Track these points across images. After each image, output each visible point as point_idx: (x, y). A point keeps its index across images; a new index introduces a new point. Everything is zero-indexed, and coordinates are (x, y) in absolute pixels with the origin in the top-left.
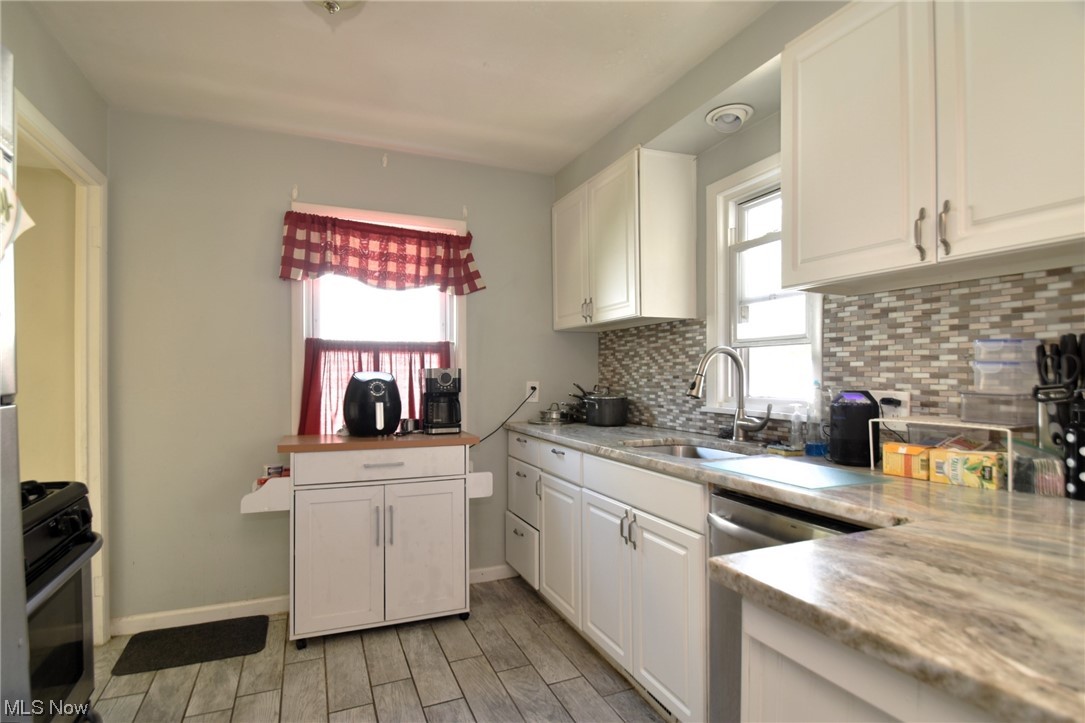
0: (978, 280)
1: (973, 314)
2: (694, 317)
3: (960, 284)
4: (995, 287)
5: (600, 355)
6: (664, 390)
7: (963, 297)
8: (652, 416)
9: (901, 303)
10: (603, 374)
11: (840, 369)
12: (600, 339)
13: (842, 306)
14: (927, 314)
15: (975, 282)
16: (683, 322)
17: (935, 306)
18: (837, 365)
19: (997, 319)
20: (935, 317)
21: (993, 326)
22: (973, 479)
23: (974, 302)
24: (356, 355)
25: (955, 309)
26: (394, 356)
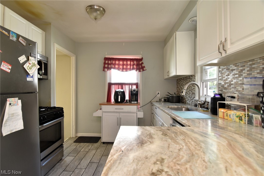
0: (254, 59)
1: (253, 70)
2: (193, 74)
3: (250, 61)
4: (259, 61)
5: (177, 85)
6: (188, 94)
7: (251, 65)
8: (186, 100)
9: (236, 68)
10: (177, 90)
11: (222, 88)
12: (177, 81)
13: (223, 69)
14: (242, 71)
15: (253, 60)
16: (191, 76)
17: (244, 68)
18: (222, 87)
19: (259, 71)
20: (244, 71)
21: (258, 73)
22: (237, 120)
23: (253, 66)
24: (118, 86)
25: (248, 69)
26: (126, 86)
